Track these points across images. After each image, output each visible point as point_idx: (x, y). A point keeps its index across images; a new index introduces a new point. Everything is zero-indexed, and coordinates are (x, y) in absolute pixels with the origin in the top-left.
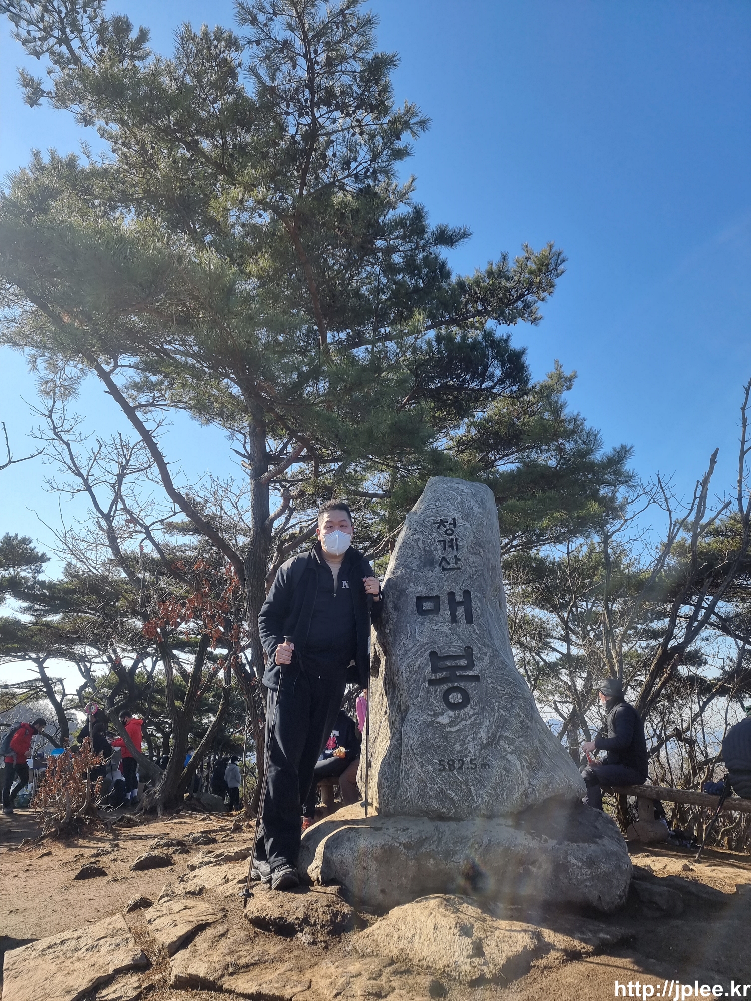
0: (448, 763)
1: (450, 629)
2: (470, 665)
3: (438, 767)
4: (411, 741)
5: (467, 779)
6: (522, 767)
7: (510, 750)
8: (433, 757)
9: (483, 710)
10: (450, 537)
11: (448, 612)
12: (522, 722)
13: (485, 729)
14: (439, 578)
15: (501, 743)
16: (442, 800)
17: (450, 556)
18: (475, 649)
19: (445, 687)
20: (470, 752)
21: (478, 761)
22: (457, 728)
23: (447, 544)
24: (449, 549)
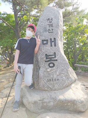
2: (55, 57)
8: (46, 78)
10: (51, 23)
11: (50, 44)
12: (66, 70)
16: (48, 88)
18: (56, 53)
21: (56, 79)
23: (50, 25)
24: (50, 27)
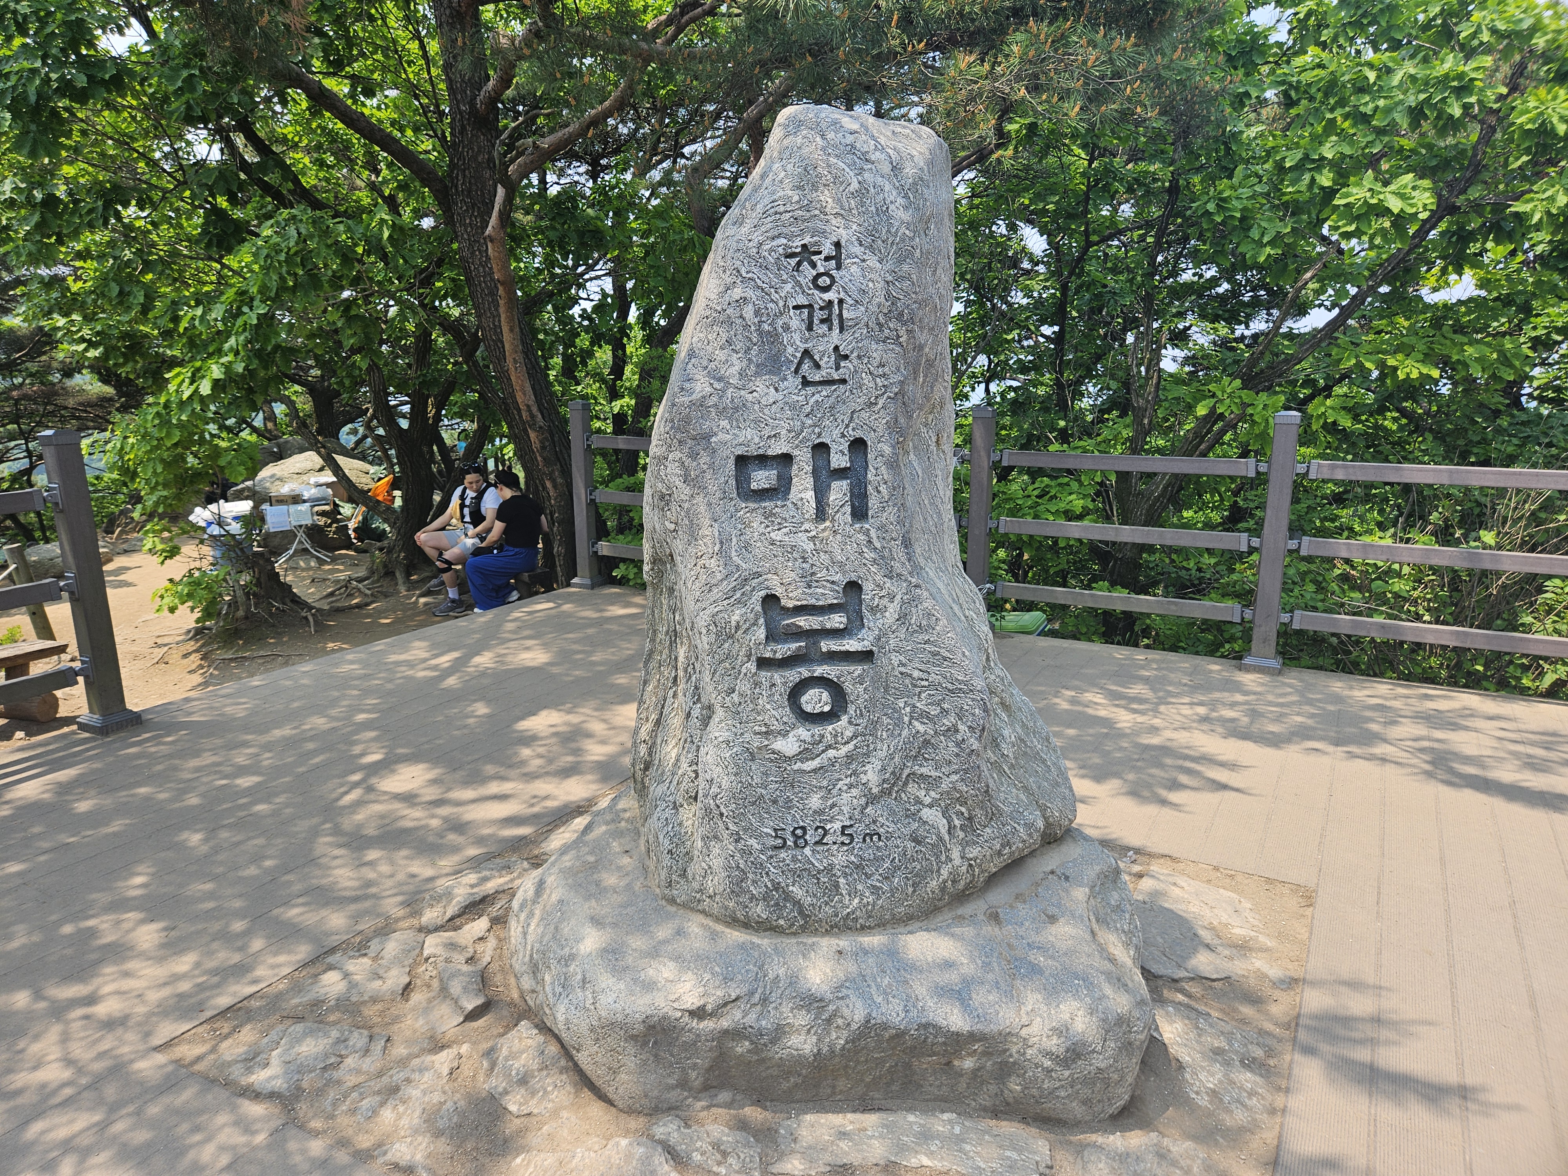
0: (793, 832)
1: (812, 538)
2: (855, 627)
3: (772, 842)
5: (831, 864)
6: (951, 829)
7: (928, 800)
8: (762, 819)
9: (875, 725)
10: (827, 296)
11: (810, 495)
13: (878, 765)
14: (793, 407)
15: (912, 788)
16: (777, 904)
17: (823, 348)
19: (795, 675)
20: (841, 811)
22: (816, 763)
23: (818, 315)
24: (820, 329)
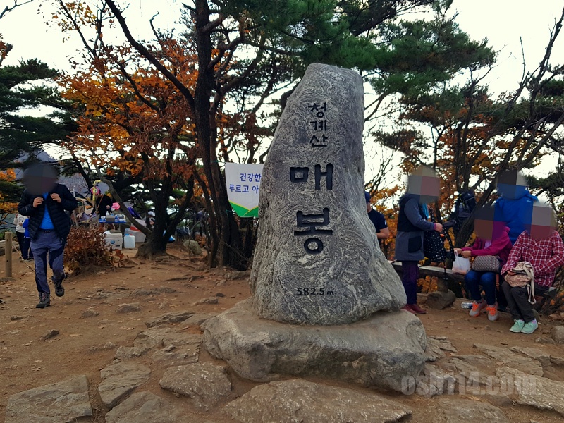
0: (304, 290)
1: (314, 194)
2: (326, 222)
3: (297, 292)
4: (279, 274)
5: (317, 301)
6: (357, 293)
7: (349, 282)
9: (332, 255)
10: (321, 119)
11: (314, 180)
12: (360, 264)
13: (333, 268)
14: (310, 153)
15: (344, 277)
16: (298, 314)
17: (319, 135)
18: (331, 210)
19: (306, 237)
20: (320, 283)
21: (326, 290)
22: (312, 266)
23: (318, 125)
24: (319, 129)
